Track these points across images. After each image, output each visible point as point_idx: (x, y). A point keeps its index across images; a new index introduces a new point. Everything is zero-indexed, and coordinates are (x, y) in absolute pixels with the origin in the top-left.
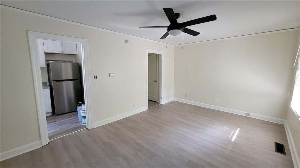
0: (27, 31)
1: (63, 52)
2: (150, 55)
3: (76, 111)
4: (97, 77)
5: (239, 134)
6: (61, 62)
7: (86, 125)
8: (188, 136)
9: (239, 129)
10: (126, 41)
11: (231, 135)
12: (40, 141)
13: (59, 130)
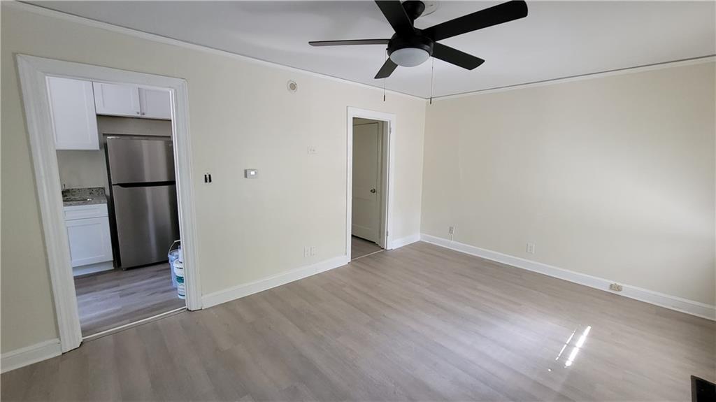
0: (14, 55)
1: (144, 114)
2: (358, 123)
3: (167, 261)
4: (212, 178)
5: (586, 344)
6: (140, 138)
7: (184, 300)
8: (442, 344)
9: (589, 328)
10: (293, 87)
11: (565, 346)
12: (58, 340)
13: (118, 311)
